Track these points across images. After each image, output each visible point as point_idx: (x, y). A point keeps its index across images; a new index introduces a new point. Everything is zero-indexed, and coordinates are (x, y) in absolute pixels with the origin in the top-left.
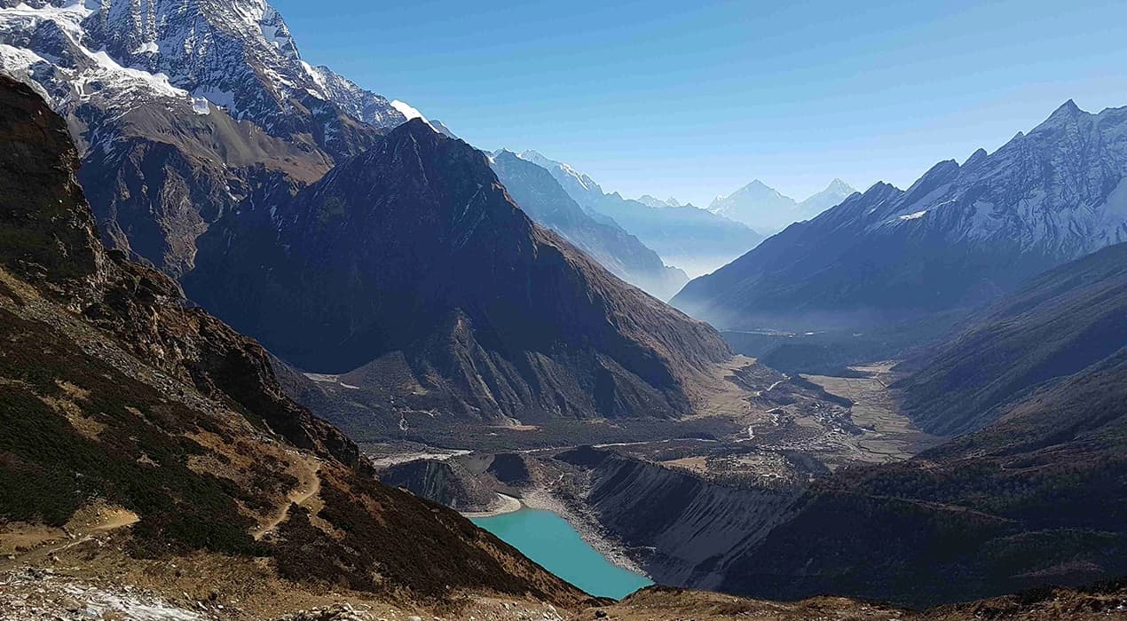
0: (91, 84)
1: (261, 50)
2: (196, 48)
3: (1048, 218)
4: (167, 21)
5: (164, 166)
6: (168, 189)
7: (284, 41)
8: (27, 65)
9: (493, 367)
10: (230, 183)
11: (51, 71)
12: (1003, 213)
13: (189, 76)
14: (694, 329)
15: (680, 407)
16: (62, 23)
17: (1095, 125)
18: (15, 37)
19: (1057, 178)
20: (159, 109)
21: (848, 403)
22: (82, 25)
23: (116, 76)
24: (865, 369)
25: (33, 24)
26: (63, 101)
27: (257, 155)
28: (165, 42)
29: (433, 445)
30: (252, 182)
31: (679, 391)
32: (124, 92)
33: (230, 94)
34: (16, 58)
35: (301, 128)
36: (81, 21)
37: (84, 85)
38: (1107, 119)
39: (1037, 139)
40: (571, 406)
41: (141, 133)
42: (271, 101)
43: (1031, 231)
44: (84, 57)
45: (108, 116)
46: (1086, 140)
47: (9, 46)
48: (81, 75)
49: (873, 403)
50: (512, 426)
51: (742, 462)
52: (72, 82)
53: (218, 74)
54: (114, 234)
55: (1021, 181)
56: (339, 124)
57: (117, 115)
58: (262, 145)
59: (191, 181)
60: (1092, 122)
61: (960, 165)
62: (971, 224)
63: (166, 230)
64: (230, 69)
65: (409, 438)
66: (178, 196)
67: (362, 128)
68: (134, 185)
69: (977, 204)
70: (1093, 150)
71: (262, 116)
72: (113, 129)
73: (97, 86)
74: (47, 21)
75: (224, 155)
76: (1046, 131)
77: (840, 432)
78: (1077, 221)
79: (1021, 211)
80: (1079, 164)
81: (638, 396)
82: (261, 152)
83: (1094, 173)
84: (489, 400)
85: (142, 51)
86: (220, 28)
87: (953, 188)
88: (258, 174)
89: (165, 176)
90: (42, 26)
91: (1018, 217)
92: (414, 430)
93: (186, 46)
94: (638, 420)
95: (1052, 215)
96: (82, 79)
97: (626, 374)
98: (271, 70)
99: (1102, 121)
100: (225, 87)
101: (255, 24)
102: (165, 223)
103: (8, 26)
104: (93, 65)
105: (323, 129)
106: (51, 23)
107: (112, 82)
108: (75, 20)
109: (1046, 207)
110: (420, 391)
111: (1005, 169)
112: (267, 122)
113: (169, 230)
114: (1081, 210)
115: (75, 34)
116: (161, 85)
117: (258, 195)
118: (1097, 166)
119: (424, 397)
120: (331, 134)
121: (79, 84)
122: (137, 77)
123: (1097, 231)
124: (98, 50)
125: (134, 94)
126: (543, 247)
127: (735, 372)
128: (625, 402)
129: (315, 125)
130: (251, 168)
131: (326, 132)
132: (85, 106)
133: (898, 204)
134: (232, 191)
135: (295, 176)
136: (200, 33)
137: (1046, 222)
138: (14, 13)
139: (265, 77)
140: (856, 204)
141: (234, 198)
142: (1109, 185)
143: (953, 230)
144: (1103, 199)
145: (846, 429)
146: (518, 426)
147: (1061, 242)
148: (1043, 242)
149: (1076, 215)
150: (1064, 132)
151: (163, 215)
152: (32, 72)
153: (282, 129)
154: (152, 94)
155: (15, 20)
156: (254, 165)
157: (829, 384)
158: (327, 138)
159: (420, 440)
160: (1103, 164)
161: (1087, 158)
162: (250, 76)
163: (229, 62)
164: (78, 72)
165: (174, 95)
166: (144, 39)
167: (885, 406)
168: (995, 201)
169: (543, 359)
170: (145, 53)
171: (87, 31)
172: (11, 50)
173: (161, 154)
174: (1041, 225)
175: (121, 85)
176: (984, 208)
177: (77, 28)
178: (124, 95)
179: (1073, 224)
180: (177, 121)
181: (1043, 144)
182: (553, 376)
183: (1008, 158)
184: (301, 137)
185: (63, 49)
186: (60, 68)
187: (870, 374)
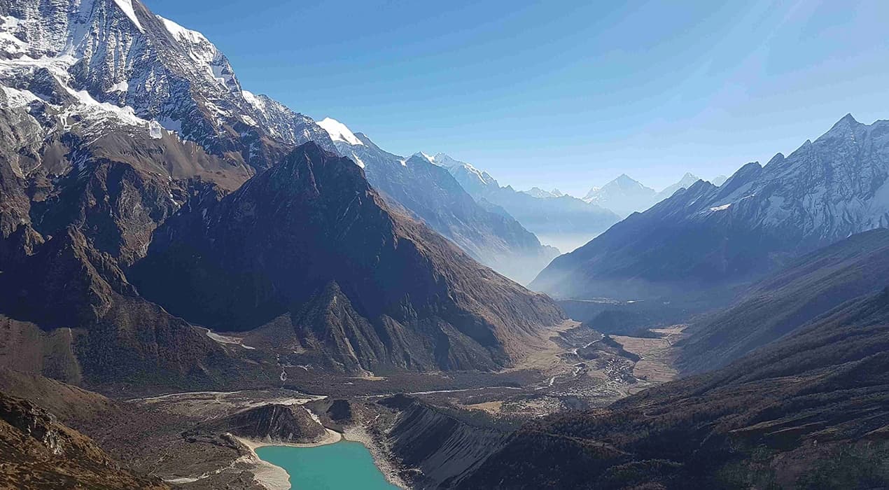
0: (73, 117)
1: (207, 85)
2: (154, 87)
3: (827, 209)
4: (133, 67)
5: (121, 180)
6: (124, 198)
7: (229, 77)
8: (25, 103)
9: (358, 333)
10: (173, 192)
11: (43, 108)
12: (791, 205)
13: (148, 109)
14: (531, 300)
15: (501, 362)
16: (54, 70)
17: (869, 134)
18: (18, 82)
19: (836, 176)
20: (122, 136)
21: (636, 358)
22: (69, 71)
23: (93, 110)
24: (662, 331)
25: (31, 71)
26: (51, 131)
27: (196, 170)
28: (132, 82)
29: (302, 392)
30: (191, 191)
31: (502, 350)
32: (98, 122)
33: (179, 123)
34: (17, 98)
35: (231, 148)
36: (68, 68)
37: (68, 118)
38: (878, 129)
39: (822, 146)
40: (414, 362)
41: (107, 155)
42: (209, 127)
43: (812, 220)
44: (68, 96)
45: (84, 141)
46: (861, 146)
47: (13, 89)
48: (66, 110)
49: (655, 358)
50: (367, 377)
51: (528, 405)
52: (59, 115)
53: (170, 107)
54: (74, 235)
55: (807, 179)
56: (260, 144)
57: (91, 140)
58: (200, 161)
59: (142, 191)
60: (866, 132)
61: (763, 167)
62: (766, 214)
63: (122, 229)
64: (179, 103)
65: (286, 387)
66: (132, 203)
67: (278, 147)
68: (99, 195)
69: (772, 198)
70: (866, 154)
71: (202, 139)
72: (86, 152)
73: (77, 118)
74: (41, 69)
75: (170, 170)
76: (829, 139)
77: (619, 381)
78: (850, 212)
79: (805, 203)
80: (854, 165)
81: (467, 354)
82: (199, 166)
83: (866, 172)
84: (352, 358)
85: (114, 90)
86: (173, 71)
87: (755, 185)
88: (195, 184)
89: (122, 188)
90: (38, 73)
91: (803, 209)
92: (291, 380)
93: (146, 85)
94: (465, 373)
95: (830, 206)
96: (67, 113)
97: (460, 337)
98: (210, 103)
99: (874, 130)
100: (174, 117)
101: (206, 65)
102: (121, 223)
103: (12, 74)
104: (76, 102)
105: (248, 148)
106: (44, 71)
107: (89, 115)
108: (64, 68)
109: (826, 201)
110: (301, 351)
111: (795, 170)
112: (206, 144)
113: (124, 229)
114: (853, 203)
115: (63, 79)
116: (127, 116)
117: (194, 200)
118: (868, 167)
119: (302, 355)
120: (254, 152)
121: (63, 117)
122: (109, 110)
123: (865, 219)
124: (81, 90)
125: (105, 124)
126: (402, 240)
127: (560, 333)
128: (457, 359)
129: (242, 146)
130: (190, 180)
131: (250, 150)
132: (67, 134)
133: (712, 198)
134: (174, 198)
135: (221, 186)
136: (158, 76)
137: (825, 213)
138: (17, 63)
139: (205, 108)
140: (681, 197)
141: (176, 203)
142: (877, 182)
143: (752, 219)
144: (872, 194)
145: (625, 379)
146: (372, 377)
147: (835, 229)
148: (821, 228)
149: (850, 206)
150: (843, 140)
151: (120, 218)
152: (29, 109)
153: (216, 148)
154: (118, 123)
155: (18, 69)
156: (193, 177)
157: (628, 343)
158: (251, 155)
159: (294, 388)
160: (873, 165)
161: (861, 160)
162: (193, 108)
163: (178, 97)
164: (64, 108)
165: (136, 124)
166: (116, 81)
167: (663, 361)
168: (785, 196)
169: (397, 325)
170: (115, 92)
171: (72, 75)
172: (14, 92)
173: (120, 171)
174: (821, 215)
175: (95, 118)
176: (777, 201)
177: (65, 73)
178: (97, 125)
179: (846, 215)
180: (136, 145)
181: (826, 150)
182: (403, 339)
183: (797, 161)
184: (231, 154)
185: (53, 90)
186: (51, 105)
187: (664, 335)
